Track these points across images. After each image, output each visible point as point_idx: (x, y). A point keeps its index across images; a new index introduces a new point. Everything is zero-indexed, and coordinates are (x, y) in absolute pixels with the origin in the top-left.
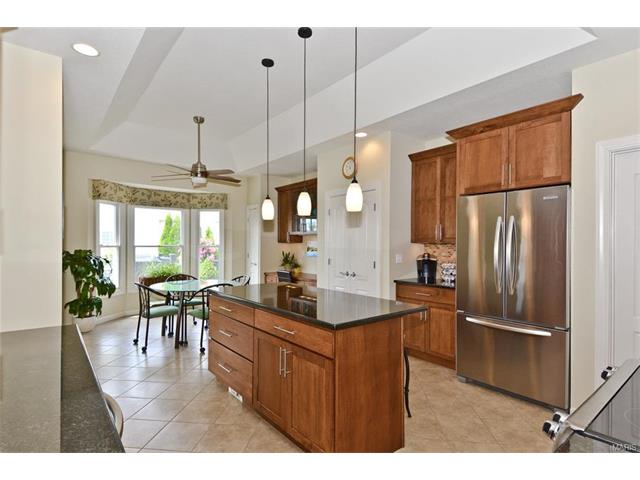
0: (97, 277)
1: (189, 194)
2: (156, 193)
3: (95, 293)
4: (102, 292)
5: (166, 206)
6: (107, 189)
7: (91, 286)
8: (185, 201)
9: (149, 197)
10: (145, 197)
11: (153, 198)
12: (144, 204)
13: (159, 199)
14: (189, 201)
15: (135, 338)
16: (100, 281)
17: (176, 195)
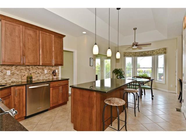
1: (153, 51)
2: (142, 52)
5: (145, 56)
6: (127, 54)
8: (151, 53)
9: (140, 54)
10: (139, 54)
11: (141, 54)
12: (138, 56)
13: (142, 54)
17: (148, 52)
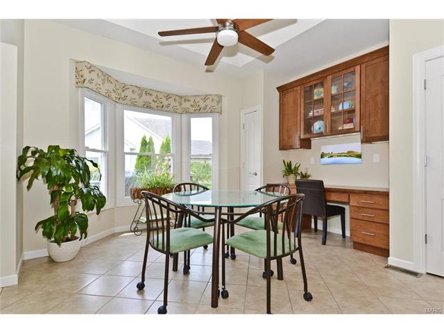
0: (80, 185)
3: (79, 208)
4: (88, 207)
7: (73, 198)
10: (136, 96)
11: (144, 98)
14: (181, 104)
15: (140, 280)
16: (85, 190)
17: (169, 96)
